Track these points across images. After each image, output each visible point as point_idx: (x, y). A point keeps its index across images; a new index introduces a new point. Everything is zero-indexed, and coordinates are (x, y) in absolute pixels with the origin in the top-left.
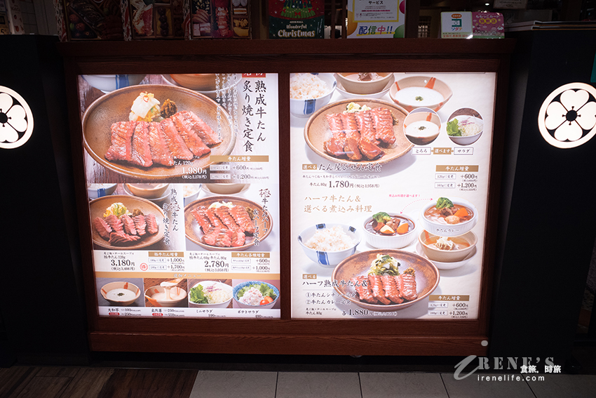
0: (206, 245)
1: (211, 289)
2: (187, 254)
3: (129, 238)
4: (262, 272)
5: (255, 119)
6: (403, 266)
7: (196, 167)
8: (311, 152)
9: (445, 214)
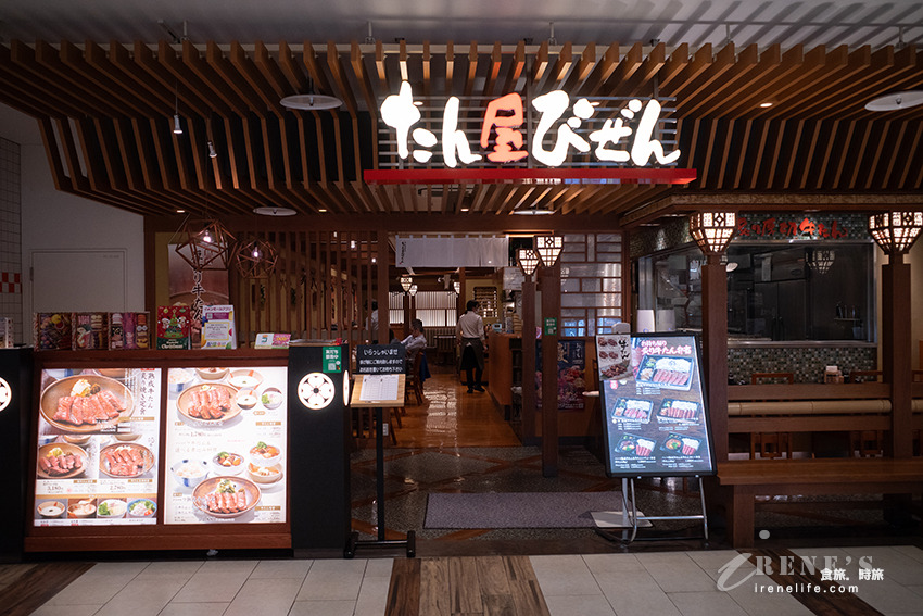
0: (112, 475)
1: (112, 505)
2: (99, 481)
3: (62, 471)
4: (147, 492)
5: (147, 395)
6: (238, 487)
7: (109, 425)
8: (181, 414)
9: (263, 452)
